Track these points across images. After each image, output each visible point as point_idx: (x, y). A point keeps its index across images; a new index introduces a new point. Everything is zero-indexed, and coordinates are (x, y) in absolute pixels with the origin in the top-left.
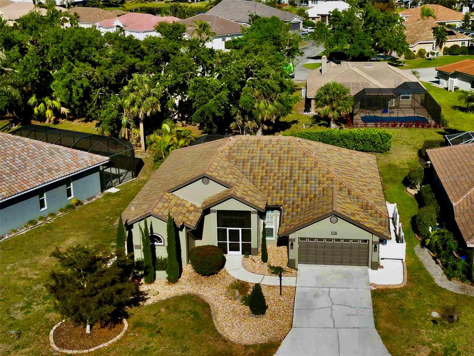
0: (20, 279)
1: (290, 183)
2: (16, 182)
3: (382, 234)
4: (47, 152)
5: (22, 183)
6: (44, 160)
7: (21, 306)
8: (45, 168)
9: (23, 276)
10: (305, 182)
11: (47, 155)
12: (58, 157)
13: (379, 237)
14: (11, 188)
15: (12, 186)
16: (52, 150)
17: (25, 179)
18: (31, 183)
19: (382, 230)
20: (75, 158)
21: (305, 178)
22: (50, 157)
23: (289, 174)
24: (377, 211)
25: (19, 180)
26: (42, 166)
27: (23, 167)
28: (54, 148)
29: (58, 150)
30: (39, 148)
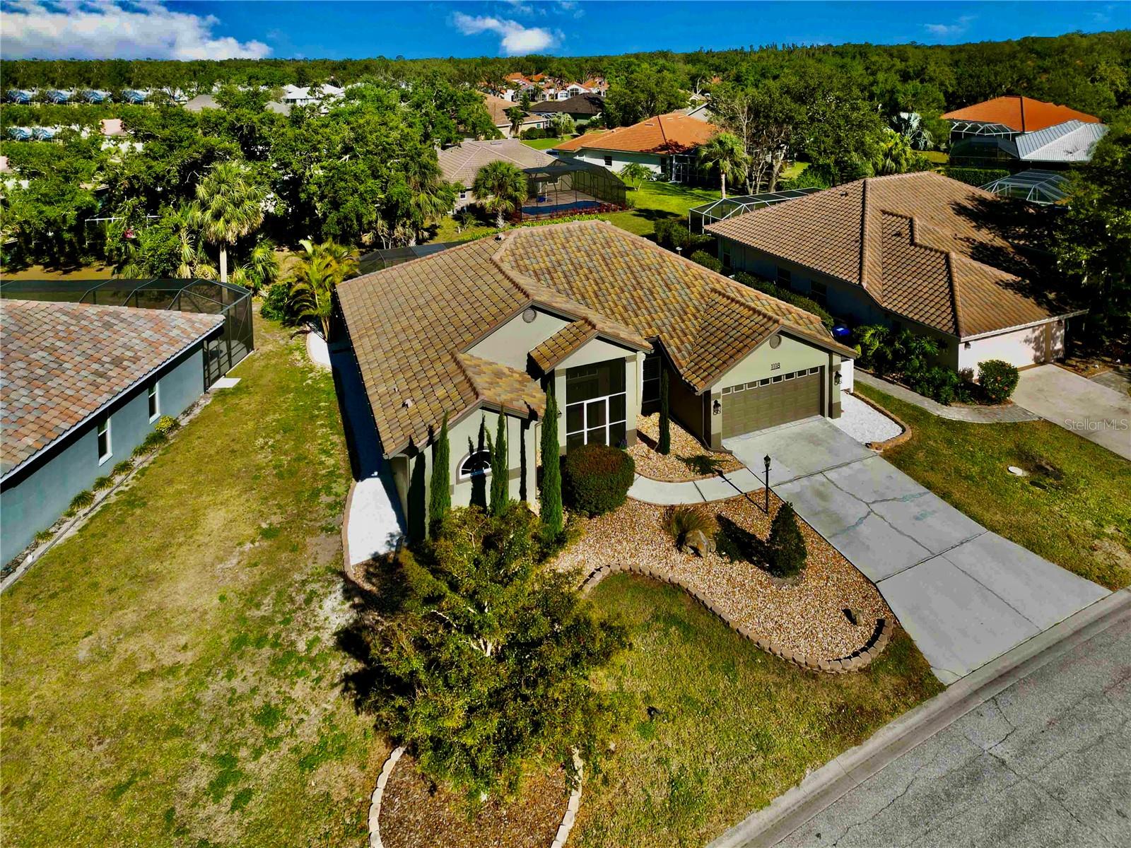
0: (143, 679)
1: (645, 295)
2: (50, 404)
4: (96, 323)
5: (64, 403)
6: (96, 342)
7: (204, 783)
8: (105, 359)
9: (146, 667)
10: (665, 288)
11: (100, 330)
12: (124, 331)
14: (42, 423)
15: (44, 417)
16: (106, 318)
17: (69, 392)
18: (85, 400)
20: (159, 326)
22: (106, 333)
23: (633, 281)
25: (55, 399)
26: (97, 355)
27: (56, 366)
28: (109, 314)
29: (117, 316)
30: (78, 317)
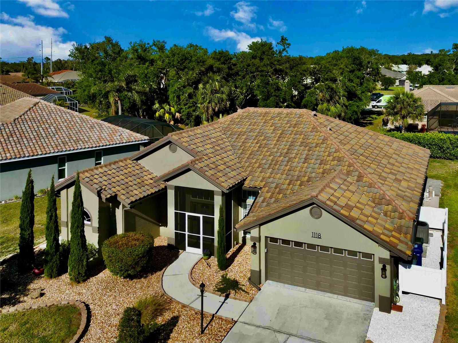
1: (282, 161)
2: (32, 146)
3: (395, 246)
10: (303, 160)
13: (390, 251)
14: (20, 151)
15: (24, 149)
19: (399, 239)
20: (114, 133)
21: (304, 156)
23: (285, 151)
24: (397, 207)
25: (37, 145)
